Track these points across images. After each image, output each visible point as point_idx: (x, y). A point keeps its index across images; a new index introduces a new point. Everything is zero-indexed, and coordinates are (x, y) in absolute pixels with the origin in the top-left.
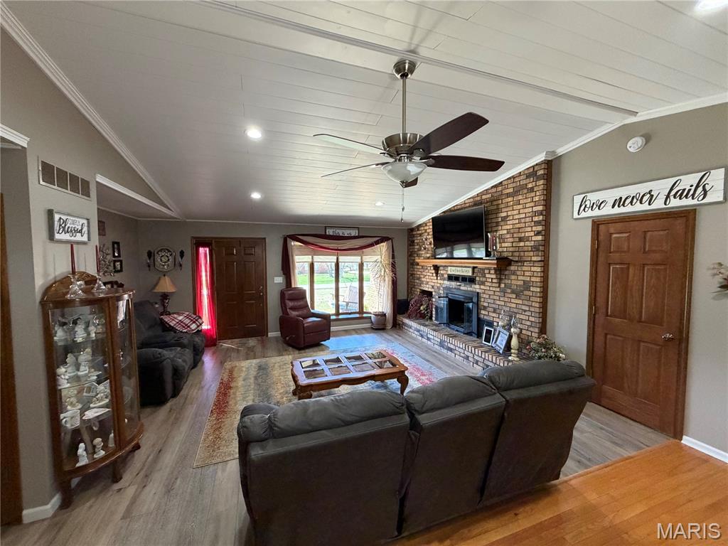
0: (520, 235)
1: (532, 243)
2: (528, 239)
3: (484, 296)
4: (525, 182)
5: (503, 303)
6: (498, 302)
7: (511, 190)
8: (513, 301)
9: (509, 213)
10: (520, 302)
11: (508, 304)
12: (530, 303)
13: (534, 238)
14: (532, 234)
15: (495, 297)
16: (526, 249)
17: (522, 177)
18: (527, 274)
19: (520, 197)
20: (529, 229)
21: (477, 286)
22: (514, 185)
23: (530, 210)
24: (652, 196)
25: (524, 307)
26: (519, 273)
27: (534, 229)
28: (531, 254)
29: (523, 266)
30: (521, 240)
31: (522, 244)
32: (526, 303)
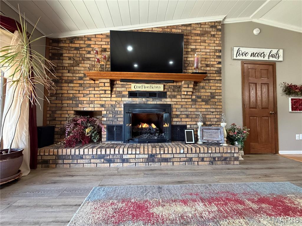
0: (206, 63)
1: (216, 69)
2: (212, 66)
3: (177, 106)
4: (209, 30)
5: (195, 110)
6: (190, 110)
7: (199, 32)
8: (203, 107)
9: (198, 47)
10: (209, 107)
11: (200, 110)
12: (216, 107)
13: (216, 66)
14: (215, 63)
15: (187, 106)
16: (211, 72)
17: (206, 26)
18: (213, 88)
19: (206, 38)
20: (213, 60)
21: (168, 100)
22: (201, 29)
23: (213, 48)
24: (264, 54)
25: (212, 110)
26: (207, 87)
27: (216, 60)
28: (215, 75)
29: (210, 83)
30: (207, 66)
31: (208, 69)
32: (213, 106)
